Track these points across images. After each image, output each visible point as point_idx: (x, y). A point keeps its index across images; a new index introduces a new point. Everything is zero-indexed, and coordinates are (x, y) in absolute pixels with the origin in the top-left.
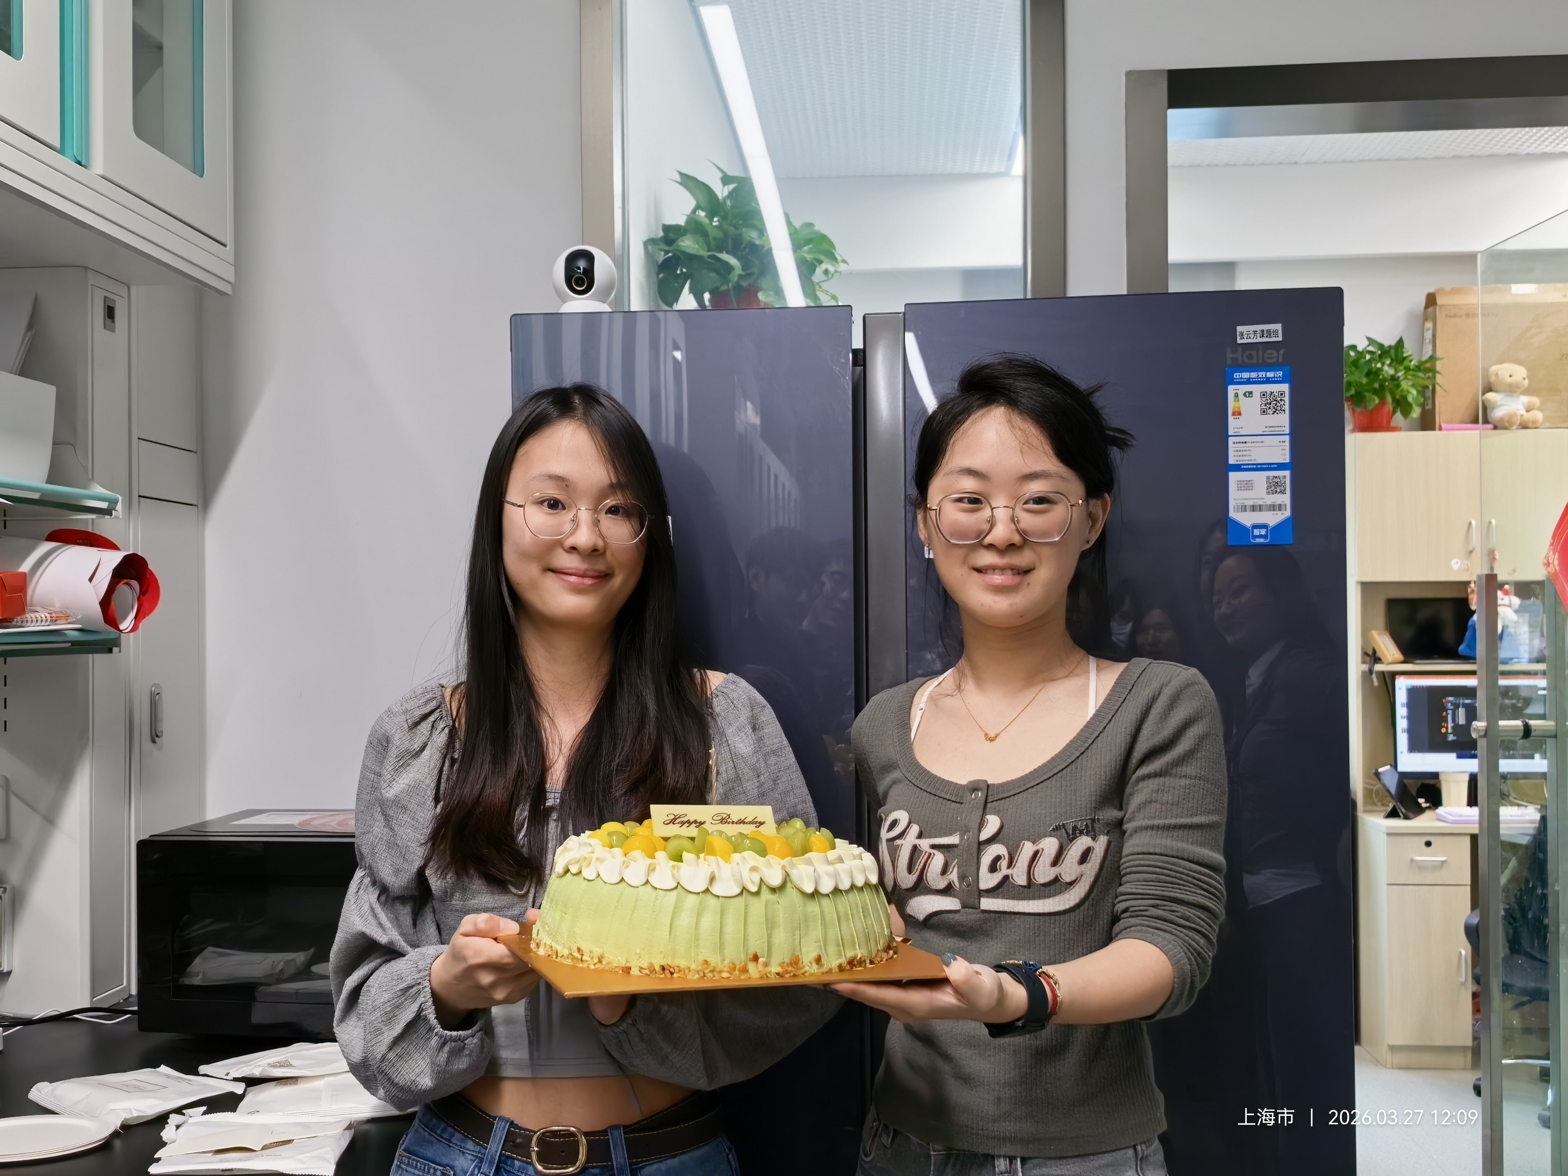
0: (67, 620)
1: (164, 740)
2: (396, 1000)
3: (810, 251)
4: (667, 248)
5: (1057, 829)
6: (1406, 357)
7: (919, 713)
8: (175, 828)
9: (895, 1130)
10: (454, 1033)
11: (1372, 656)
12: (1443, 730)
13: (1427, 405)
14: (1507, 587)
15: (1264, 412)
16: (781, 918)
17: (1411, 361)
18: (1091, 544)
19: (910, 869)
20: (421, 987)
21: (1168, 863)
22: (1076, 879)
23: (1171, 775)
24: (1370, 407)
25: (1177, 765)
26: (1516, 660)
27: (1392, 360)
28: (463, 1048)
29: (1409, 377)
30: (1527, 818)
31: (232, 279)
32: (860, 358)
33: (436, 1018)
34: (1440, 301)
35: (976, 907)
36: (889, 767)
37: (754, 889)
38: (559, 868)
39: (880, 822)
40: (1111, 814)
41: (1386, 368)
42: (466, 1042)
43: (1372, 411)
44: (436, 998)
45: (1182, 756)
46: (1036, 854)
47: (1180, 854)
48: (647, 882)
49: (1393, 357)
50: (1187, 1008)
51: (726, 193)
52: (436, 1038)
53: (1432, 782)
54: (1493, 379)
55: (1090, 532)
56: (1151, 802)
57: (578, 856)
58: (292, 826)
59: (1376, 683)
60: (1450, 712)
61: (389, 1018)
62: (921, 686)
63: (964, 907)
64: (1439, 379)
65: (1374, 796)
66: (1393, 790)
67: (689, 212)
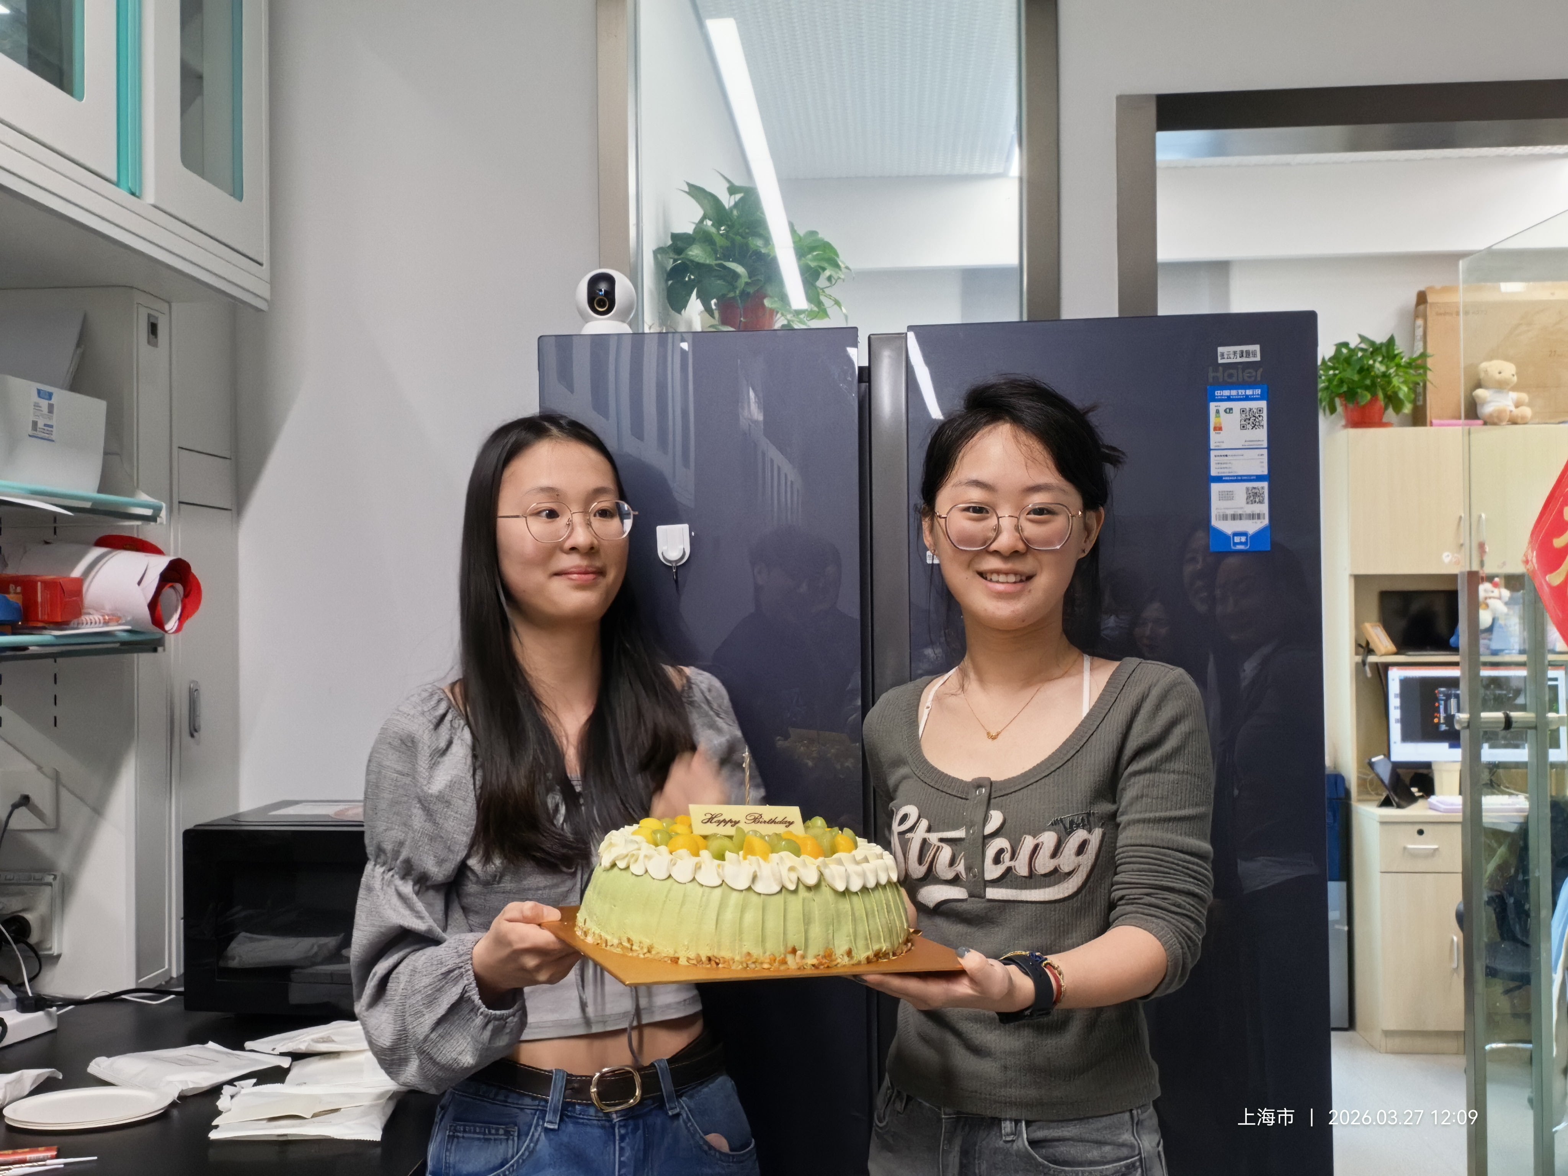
0: (117, 621)
1: (203, 734)
2: (437, 984)
3: (815, 258)
4: (676, 257)
5: (1056, 824)
6: (1397, 355)
7: (926, 711)
8: (216, 818)
9: (908, 1096)
10: (498, 1012)
11: (1365, 648)
12: (1436, 720)
13: (1419, 400)
14: (1497, 579)
15: (1243, 427)
16: (816, 914)
17: (1402, 358)
18: (1087, 553)
19: (920, 861)
20: (463, 970)
21: (1159, 854)
22: (1073, 871)
23: (1160, 771)
24: (1362, 403)
25: (1166, 761)
26: (1507, 651)
27: (1384, 357)
28: (504, 1027)
29: (1401, 374)
30: (1518, 806)
31: (267, 295)
32: (866, 375)
33: (480, 999)
34: (1430, 299)
35: (982, 896)
36: (899, 762)
37: (792, 887)
38: (606, 861)
39: (891, 815)
40: (1106, 807)
41: (1377, 365)
42: (508, 1020)
43: (1364, 407)
44: (478, 978)
45: (1170, 753)
46: (1036, 848)
47: (1170, 845)
48: (694, 879)
49: (1385, 354)
50: (1179, 987)
51: (732, 203)
52: (481, 1017)
53: (1425, 771)
54: (1482, 375)
55: (1085, 541)
56: (1142, 797)
57: (625, 852)
58: (328, 816)
59: (1369, 674)
60: (1442, 702)
61: (431, 1001)
62: (928, 684)
63: (971, 895)
64: (1430, 375)
65: (1368, 785)
66: (1387, 781)
67: (697, 221)
